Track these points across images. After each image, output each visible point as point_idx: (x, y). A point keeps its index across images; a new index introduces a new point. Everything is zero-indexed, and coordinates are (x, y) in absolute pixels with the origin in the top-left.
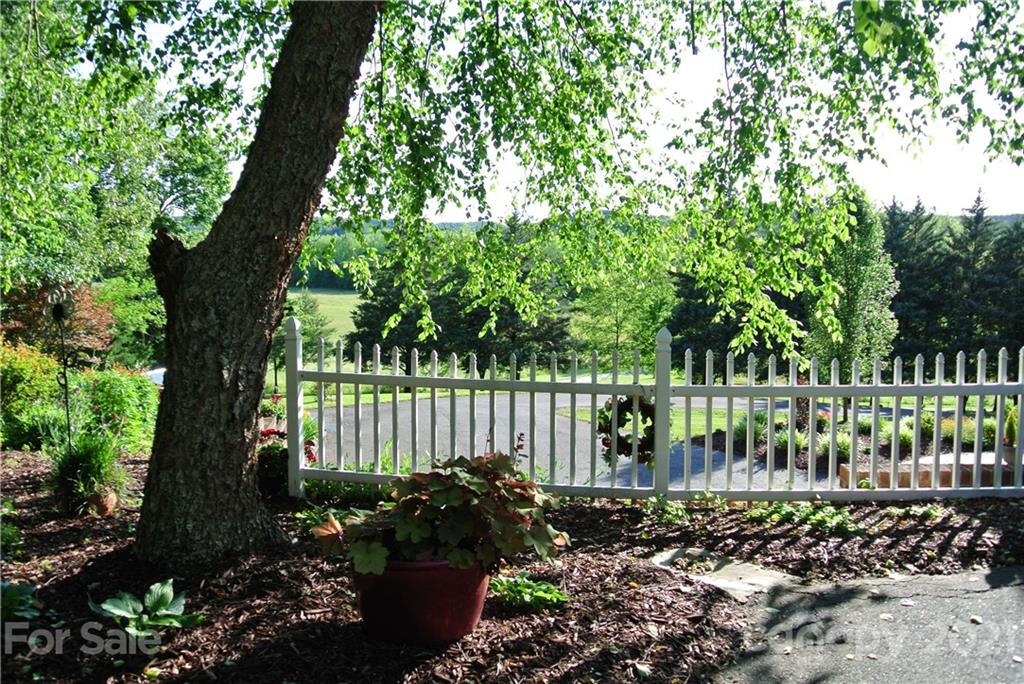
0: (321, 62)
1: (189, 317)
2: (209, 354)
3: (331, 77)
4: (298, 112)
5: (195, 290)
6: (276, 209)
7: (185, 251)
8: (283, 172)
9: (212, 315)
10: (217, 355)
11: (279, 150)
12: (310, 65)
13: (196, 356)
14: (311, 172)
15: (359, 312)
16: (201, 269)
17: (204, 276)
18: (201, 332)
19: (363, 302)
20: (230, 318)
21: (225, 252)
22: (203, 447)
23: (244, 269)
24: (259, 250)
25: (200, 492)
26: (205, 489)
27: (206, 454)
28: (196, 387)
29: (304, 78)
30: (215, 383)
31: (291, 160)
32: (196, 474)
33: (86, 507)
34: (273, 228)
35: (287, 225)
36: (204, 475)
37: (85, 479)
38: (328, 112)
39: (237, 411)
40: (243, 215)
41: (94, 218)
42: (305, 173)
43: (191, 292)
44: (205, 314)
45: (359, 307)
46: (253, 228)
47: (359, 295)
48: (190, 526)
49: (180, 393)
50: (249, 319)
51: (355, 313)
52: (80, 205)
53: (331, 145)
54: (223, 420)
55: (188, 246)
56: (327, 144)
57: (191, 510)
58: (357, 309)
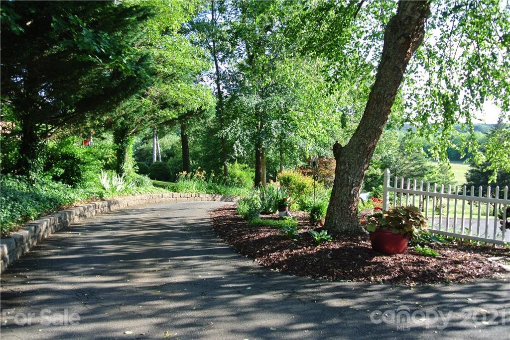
0: (382, 92)
1: (341, 165)
2: (345, 176)
3: (386, 96)
4: (375, 107)
5: (343, 158)
6: (367, 135)
7: (341, 147)
8: (369, 125)
9: (347, 165)
10: (347, 176)
11: (369, 119)
12: (379, 93)
13: (342, 176)
14: (378, 125)
15: (469, 174)
16: (345, 153)
17: (345, 154)
18: (344, 169)
19: (472, 168)
20: (352, 166)
21: (352, 148)
22: (342, 201)
23: (357, 153)
24: (361, 147)
25: (340, 213)
26: (342, 212)
27: (343, 203)
28: (342, 184)
29: (377, 97)
30: (347, 184)
31: (372, 121)
32: (339, 208)
33: (317, 223)
34: (366, 141)
35: (370, 140)
36: (341, 209)
37: (318, 215)
38: (384, 107)
39: (352, 192)
40: (357, 137)
41: (341, 129)
42: (376, 125)
43: (342, 159)
44: (345, 165)
45: (469, 171)
46: (360, 141)
47: (469, 165)
48: (337, 222)
49: (337, 186)
50: (357, 167)
51: (467, 174)
52: (335, 124)
53: (385, 116)
54: (348, 194)
55: (343, 146)
56: (384, 116)
57: (338, 218)
58: (468, 172)
